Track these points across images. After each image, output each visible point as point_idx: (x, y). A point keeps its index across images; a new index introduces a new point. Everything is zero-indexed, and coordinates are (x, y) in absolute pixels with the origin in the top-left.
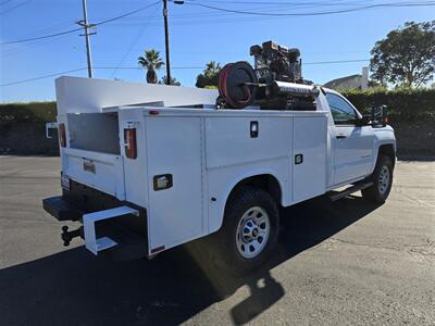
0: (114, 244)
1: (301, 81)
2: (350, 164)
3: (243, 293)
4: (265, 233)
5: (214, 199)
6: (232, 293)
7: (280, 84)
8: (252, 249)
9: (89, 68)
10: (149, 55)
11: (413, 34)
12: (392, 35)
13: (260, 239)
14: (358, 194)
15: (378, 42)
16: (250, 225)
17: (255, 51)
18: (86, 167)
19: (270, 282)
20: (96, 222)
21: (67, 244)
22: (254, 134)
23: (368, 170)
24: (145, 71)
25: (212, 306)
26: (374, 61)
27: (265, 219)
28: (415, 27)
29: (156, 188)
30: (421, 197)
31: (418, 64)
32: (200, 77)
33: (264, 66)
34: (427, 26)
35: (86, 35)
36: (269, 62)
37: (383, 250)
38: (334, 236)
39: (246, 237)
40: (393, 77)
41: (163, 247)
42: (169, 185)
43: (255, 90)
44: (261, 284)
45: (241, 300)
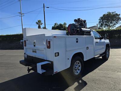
0: (45, 71)
1: (87, 28)
2: (99, 49)
3: (76, 84)
4: (80, 68)
5: (68, 59)
6: (73, 84)
7: (82, 29)
8: (77, 72)
9: (22, 25)
10: (39, 21)
11: (110, 15)
12: (104, 15)
13: (79, 70)
14: (101, 57)
15: (100, 17)
16: (76, 66)
17: (75, 21)
18: (33, 52)
19: (83, 81)
20: (41, 65)
21: (29, 72)
22: (77, 42)
23: (103, 51)
24: (38, 26)
25: (69, 88)
26: (100, 22)
27: (80, 64)
28: (110, 13)
29: (56, 56)
30: (117, 58)
31: (111, 23)
32: (53, 27)
33: (78, 24)
34: (113, 13)
35: (21, 16)
36: (79, 23)
37: (111, 72)
38: (97, 69)
39: (76, 69)
40: (105, 26)
41: (57, 72)
42: (58, 55)
43: (76, 30)
44: (80, 81)
45: (76, 86)
